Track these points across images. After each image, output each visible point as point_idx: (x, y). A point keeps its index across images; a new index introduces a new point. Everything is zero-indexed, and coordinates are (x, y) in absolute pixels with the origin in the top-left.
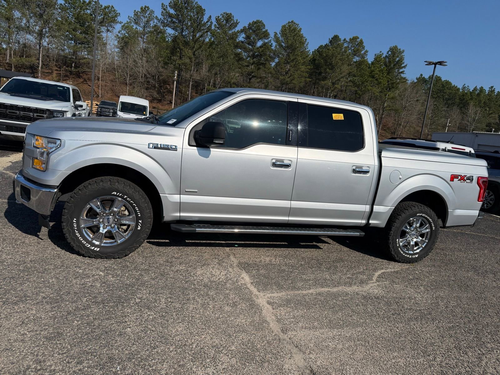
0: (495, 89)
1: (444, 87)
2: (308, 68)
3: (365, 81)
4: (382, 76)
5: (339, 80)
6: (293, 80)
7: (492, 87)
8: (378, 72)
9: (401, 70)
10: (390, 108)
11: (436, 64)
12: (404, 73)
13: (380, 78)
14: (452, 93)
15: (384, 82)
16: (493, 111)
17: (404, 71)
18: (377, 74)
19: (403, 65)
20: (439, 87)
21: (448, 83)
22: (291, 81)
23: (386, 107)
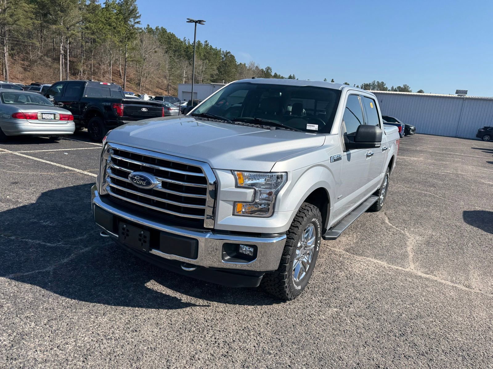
0: (208, 43)
1: (170, 39)
2: (31, 7)
3: (103, 29)
4: (120, 25)
5: (74, 25)
6: (17, 21)
7: (206, 41)
8: (115, 20)
9: (137, 20)
10: (132, 59)
11: (196, 22)
12: (141, 23)
13: (118, 27)
14: (177, 45)
15: (123, 32)
16: (212, 63)
17: (140, 21)
18: (114, 22)
19: (138, 15)
20: (166, 38)
21: (173, 35)
22: (15, 21)
23: (128, 57)
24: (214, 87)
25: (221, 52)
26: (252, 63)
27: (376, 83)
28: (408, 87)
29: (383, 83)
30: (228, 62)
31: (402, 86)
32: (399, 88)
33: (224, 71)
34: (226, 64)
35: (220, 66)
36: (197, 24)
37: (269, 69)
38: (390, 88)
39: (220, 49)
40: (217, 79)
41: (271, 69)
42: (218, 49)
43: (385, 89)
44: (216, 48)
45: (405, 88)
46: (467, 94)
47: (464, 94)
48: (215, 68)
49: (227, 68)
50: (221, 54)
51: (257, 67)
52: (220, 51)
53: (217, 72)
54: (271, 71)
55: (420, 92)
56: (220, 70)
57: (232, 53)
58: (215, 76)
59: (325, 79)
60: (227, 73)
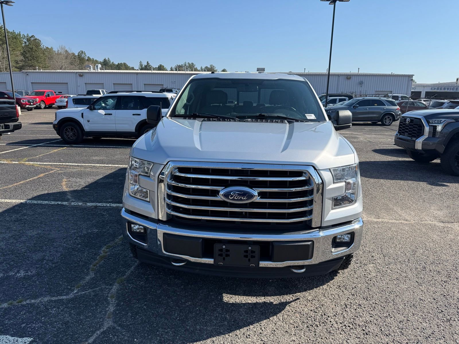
24: (27, 75)
25: (22, 36)
26: (62, 47)
27: (187, 65)
28: (214, 66)
29: (193, 64)
30: (34, 47)
31: (209, 66)
32: (206, 67)
33: (30, 56)
34: (32, 49)
35: (25, 51)
36: (3, 4)
37: (83, 53)
38: (199, 68)
39: (19, 33)
40: (24, 65)
41: (85, 53)
42: (17, 32)
43: (196, 70)
44: (14, 31)
45: (212, 68)
46: (264, 71)
47: (263, 71)
48: (18, 53)
49: (34, 53)
50: (22, 38)
51: (66, 51)
52: (20, 35)
53: (22, 58)
54: (86, 55)
55: (224, 71)
56: (25, 56)
57: (37, 37)
58: (20, 63)
59: (140, 61)
60: (35, 58)
